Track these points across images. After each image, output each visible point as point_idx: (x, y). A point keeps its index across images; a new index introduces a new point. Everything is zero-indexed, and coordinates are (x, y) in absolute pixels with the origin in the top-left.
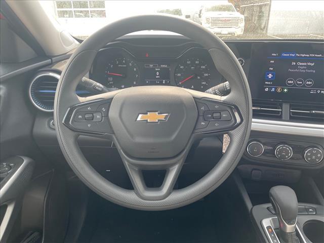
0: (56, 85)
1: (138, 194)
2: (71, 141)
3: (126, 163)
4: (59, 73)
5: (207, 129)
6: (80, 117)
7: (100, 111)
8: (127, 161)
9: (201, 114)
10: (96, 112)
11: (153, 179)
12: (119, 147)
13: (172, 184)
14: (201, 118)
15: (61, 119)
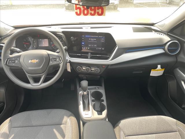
0: (2, 48)
1: (31, 85)
2: (8, 70)
3: (27, 76)
4: (4, 44)
5: (53, 64)
6: (10, 62)
7: (17, 60)
8: (28, 75)
9: (51, 59)
10: (16, 60)
11: (37, 80)
12: (25, 71)
13: (42, 81)
14: (50, 61)
15: (4, 63)
